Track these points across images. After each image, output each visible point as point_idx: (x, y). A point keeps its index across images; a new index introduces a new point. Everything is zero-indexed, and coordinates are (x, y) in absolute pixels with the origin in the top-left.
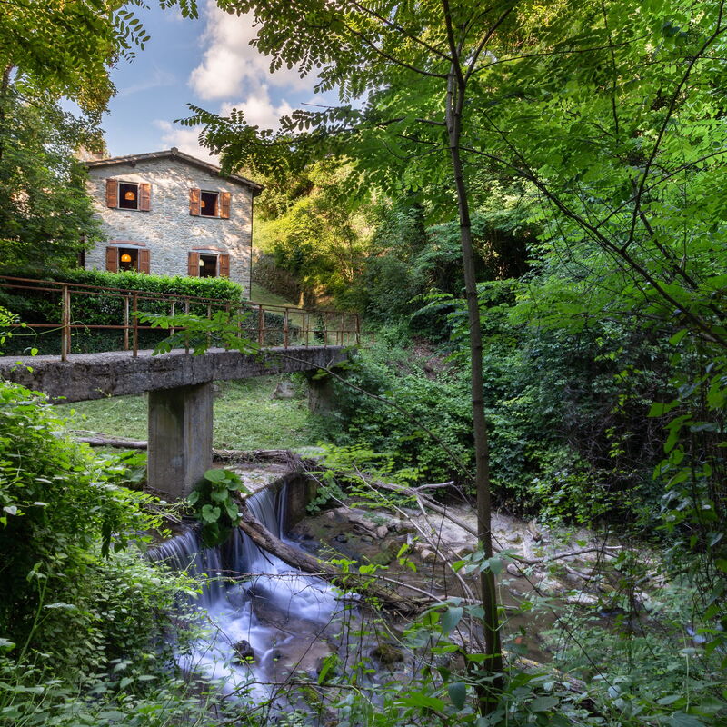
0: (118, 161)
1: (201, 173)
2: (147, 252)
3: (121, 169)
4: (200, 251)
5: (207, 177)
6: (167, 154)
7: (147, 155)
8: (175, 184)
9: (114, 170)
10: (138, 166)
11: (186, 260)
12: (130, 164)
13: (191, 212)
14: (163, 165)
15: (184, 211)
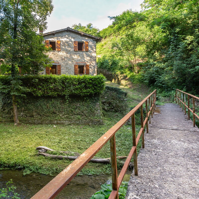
0: (49, 34)
1: (77, 35)
2: (60, 66)
3: (50, 36)
4: (78, 64)
5: (80, 37)
6: (66, 29)
7: (59, 30)
8: (68, 40)
9: (47, 37)
10: (56, 35)
11: (74, 68)
12: (53, 34)
13: (75, 50)
14: (64, 34)
15: (72, 50)
